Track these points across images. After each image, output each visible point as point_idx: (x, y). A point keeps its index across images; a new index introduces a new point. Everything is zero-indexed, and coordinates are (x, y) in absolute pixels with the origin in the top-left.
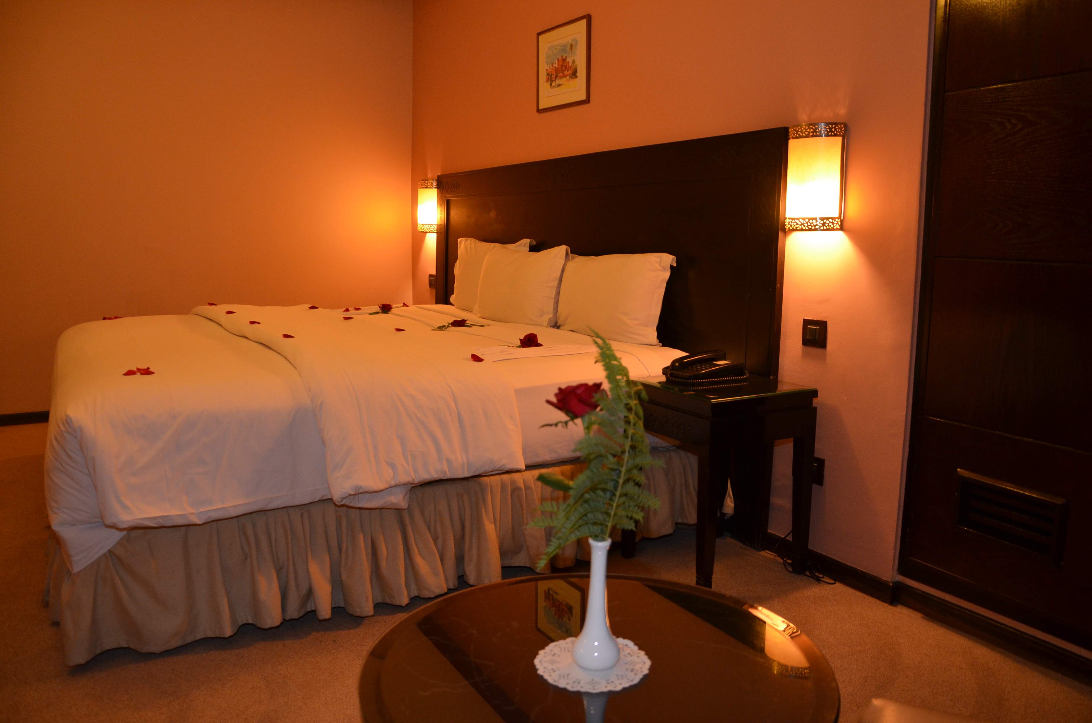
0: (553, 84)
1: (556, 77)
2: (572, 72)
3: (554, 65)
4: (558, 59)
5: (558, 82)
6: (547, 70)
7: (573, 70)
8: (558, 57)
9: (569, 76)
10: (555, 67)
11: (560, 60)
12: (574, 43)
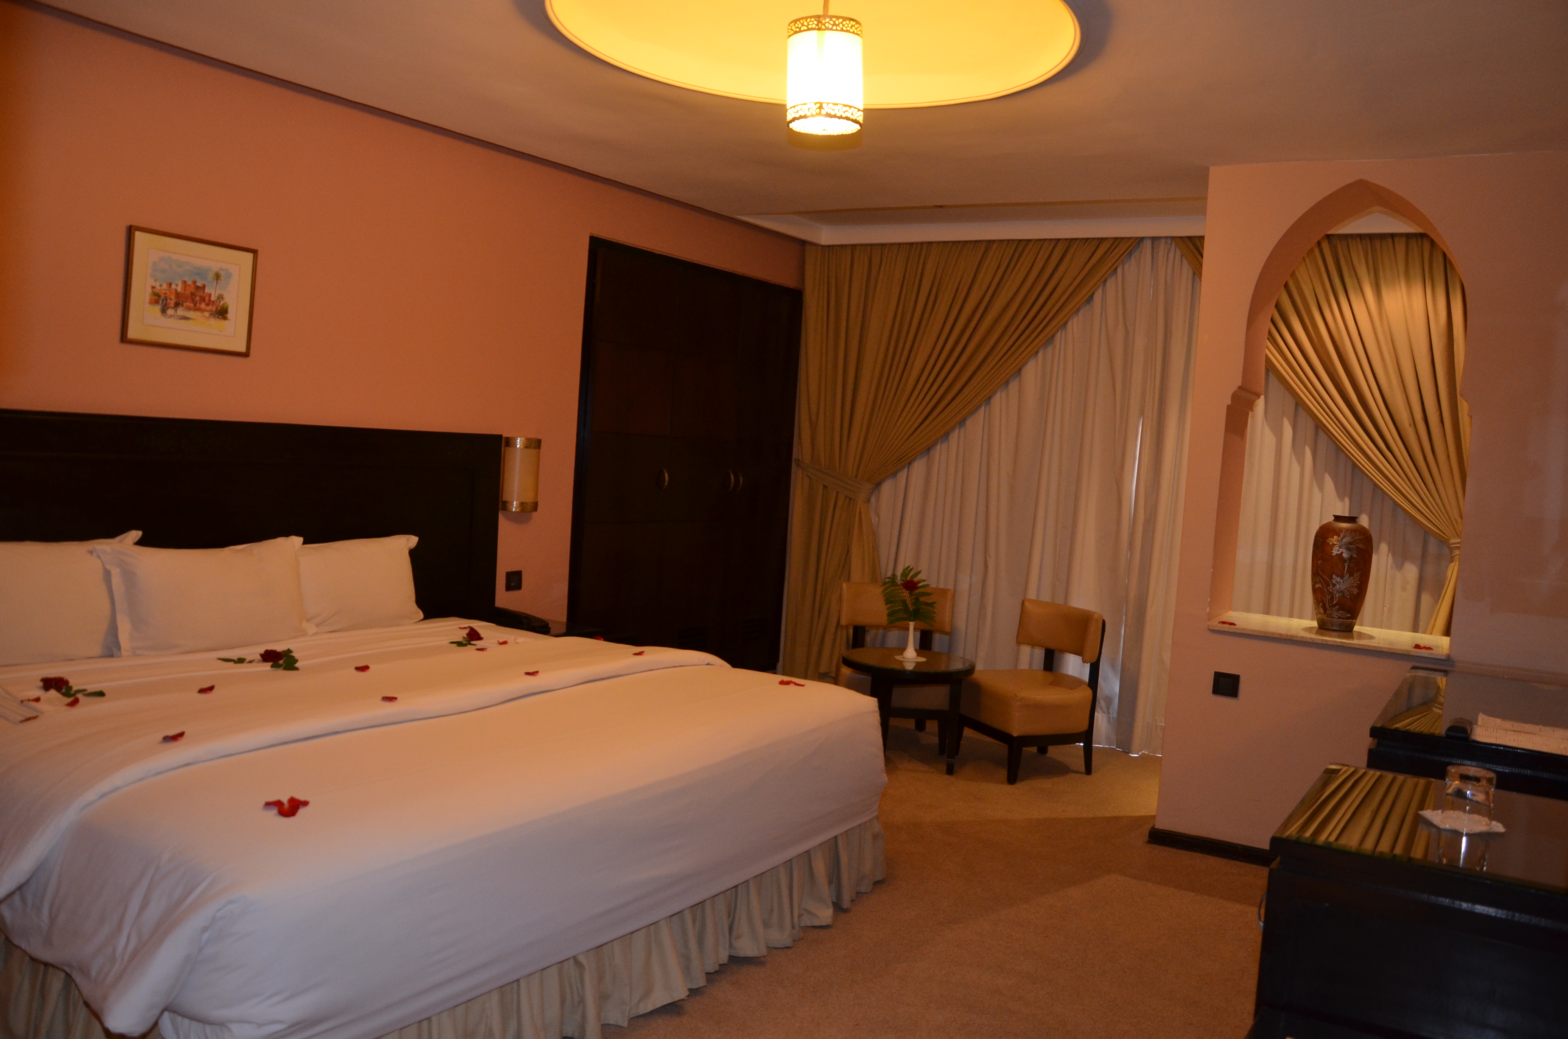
0: (170, 312)
1: (177, 305)
2: (216, 309)
3: (173, 286)
4: (185, 282)
5: (181, 312)
6: (153, 287)
7: (219, 308)
8: (186, 279)
9: (210, 313)
10: (176, 290)
11: (189, 285)
12: (222, 273)
